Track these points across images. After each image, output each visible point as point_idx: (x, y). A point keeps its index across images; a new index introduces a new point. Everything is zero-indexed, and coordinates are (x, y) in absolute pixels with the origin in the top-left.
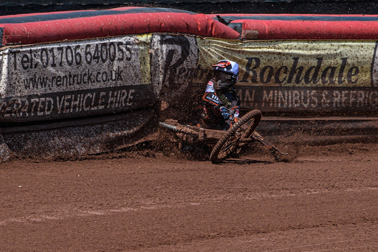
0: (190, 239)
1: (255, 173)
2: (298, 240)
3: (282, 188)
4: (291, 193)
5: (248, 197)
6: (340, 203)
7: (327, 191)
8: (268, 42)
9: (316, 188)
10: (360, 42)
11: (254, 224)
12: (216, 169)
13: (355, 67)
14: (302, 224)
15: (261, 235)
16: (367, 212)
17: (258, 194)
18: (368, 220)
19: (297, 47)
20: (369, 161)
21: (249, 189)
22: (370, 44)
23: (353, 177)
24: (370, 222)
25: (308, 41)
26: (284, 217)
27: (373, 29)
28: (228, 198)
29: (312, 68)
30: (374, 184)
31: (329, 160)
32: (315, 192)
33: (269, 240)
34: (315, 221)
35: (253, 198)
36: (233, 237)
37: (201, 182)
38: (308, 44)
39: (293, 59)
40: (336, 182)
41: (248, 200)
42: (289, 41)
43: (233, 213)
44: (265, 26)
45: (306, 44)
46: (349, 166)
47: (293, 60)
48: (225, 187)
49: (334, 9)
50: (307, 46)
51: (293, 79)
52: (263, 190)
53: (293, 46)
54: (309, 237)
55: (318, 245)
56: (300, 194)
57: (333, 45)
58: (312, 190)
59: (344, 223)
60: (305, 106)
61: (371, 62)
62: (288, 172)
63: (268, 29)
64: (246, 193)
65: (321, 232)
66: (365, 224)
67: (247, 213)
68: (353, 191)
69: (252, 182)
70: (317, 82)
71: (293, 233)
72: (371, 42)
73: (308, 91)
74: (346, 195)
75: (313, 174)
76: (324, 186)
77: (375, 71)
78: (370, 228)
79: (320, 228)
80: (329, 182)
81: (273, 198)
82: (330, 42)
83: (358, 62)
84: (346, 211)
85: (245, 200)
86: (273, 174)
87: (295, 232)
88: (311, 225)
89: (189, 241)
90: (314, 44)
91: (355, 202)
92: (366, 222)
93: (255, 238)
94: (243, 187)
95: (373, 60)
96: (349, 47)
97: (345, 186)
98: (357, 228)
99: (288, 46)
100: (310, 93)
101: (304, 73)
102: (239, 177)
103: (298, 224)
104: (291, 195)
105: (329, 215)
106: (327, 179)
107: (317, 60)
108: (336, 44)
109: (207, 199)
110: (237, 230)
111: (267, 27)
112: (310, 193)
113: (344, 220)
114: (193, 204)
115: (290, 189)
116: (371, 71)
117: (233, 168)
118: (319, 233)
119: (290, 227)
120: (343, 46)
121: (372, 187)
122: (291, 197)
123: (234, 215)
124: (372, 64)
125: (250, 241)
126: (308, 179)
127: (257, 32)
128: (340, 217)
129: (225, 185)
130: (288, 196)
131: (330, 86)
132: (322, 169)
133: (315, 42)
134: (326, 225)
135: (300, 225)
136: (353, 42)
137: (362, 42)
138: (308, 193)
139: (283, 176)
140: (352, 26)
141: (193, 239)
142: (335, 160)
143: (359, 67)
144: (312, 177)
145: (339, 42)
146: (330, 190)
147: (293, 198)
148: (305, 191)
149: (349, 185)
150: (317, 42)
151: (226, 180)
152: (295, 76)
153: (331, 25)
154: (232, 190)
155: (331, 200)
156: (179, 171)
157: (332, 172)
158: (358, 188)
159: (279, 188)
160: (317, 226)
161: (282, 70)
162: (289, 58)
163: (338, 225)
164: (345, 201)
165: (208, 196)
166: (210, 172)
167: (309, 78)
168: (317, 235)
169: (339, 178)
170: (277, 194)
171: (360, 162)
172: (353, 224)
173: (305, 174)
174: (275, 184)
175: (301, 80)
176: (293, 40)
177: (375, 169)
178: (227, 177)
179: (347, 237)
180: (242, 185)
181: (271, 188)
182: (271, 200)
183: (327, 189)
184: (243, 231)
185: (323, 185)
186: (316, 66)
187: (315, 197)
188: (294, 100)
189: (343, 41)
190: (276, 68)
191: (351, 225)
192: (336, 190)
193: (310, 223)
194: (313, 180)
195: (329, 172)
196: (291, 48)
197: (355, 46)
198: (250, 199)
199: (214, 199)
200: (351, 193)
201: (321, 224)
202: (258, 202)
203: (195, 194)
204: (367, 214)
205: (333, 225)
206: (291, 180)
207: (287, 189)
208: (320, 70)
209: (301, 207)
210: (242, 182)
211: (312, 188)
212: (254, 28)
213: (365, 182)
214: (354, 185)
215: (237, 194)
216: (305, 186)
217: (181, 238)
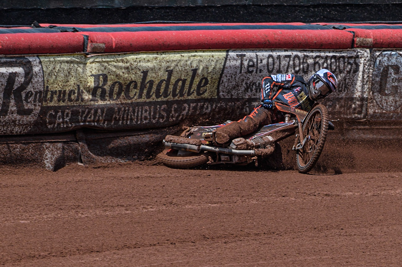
0: (19, 259)
1: (88, 189)
2: (134, 260)
3: (117, 205)
4: (127, 210)
5: (81, 214)
6: (178, 220)
7: (164, 208)
8: (115, 55)
9: (153, 204)
10: (210, 52)
11: (87, 243)
12: (47, 185)
13: (204, 78)
14: (138, 243)
15: (94, 254)
16: (207, 230)
17: (91, 211)
18: (208, 238)
19: (146, 59)
20: (208, 176)
21: (82, 206)
22: (221, 54)
23: (192, 193)
24: (210, 240)
25: (157, 52)
26: (119, 236)
27: (223, 38)
28: (59, 215)
29: (162, 81)
30: (214, 201)
31: (166, 175)
32: (152, 209)
33: (103, 260)
34: (152, 239)
35: (86, 215)
36: (65, 256)
37: (31, 198)
38: (157, 56)
39: (142, 72)
40: (173, 198)
41: (80, 218)
42: (138, 54)
43: (65, 231)
44: (112, 39)
45: (155, 56)
46: (187, 181)
47: (142, 74)
48: (56, 204)
49: (171, 15)
50: (157, 58)
51: (143, 94)
52: (97, 207)
53: (141, 59)
54: (145, 256)
55: (155, 264)
56: (136, 211)
57: (183, 56)
58: (149, 207)
59: (183, 241)
60: (154, 122)
61: (220, 73)
62: (123, 188)
63: (115, 41)
64: (79, 210)
65: (158, 251)
66: (206, 242)
67: (79, 232)
68: (192, 208)
69: (85, 199)
70: (168, 96)
71: (129, 253)
72: (222, 51)
73: (158, 106)
74: (185, 212)
75: (150, 190)
76: (162, 202)
77: (223, 82)
78: (211, 246)
79: (158, 247)
80: (167, 199)
81: (107, 216)
82: (180, 52)
83: (208, 73)
84: (185, 229)
85: (77, 217)
86: (107, 190)
87: (130, 251)
88: (148, 243)
89: (18, 261)
90: (164, 56)
91: (194, 220)
92: (206, 241)
93: (88, 258)
94: (75, 203)
95: (223, 70)
96: (199, 57)
97: (183, 203)
98: (197, 247)
99: (136, 58)
100: (160, 108)
101: (155, 87)
102: (71, 193)
103: (134, 243)
104: (126, 212)
105: (167, 233)
106: (165, 195)
107: (167, 73)
108: (186, 54)
109: (38, 216)
110: (69, 250)
111: (114, 39)
112: (146, 210)
113: (182, 238)
114: (22, 222)
115: (125, 206)
116: (219, 82)
117: (64, 184)
118: (156, 253)
119: (126, 246)
120: (194, 56)
121: (212, 204)
122: (126, 214)
123: (66, 233)
124: (221, 75)
125: (83, 261)
126: (144, 195)
127: (104, 45)
128: (178, 236)
129: (56, 202)
130: (123, 213)
131: (179, 99)
132: (159, 185)
133: (164, 53)
134: (164, 244)
135: (136, 244)
136: (204, 52)
137: (212, 51)
138: (145, 210)
139: (118, 192)
140: (201, 36)
141: (23, 259)
142: (173, 176)
143: (209, 78)
144: (149, 193)
145: (189, 52)
146: (167, 206)
147: (129, 216)
148: (141, 208)
149: (188, 201)
150: (167, 53)
151: (57, 196)
152: (145, 91)
153: (180, 35)
154: (64, 207)
155: (168, 218)
156: (7, 187)
157: (170, 188)
158: (197, 205)
159: (114, 205)
160: (155, 245)
161: (132, 85)
162: (138, 72)
163: (176, 244)
164: (183, 218)
165: (38, 213)
166: (40, 188)
167: (160, 93)
168: (154, 254)
169: (177, 194)
170: (111, 211)
171: (199, 177)
172: (192, 242)
173: (141, 190)
174: (110, 201)
175: (152, 95)
176: (142, 53)
177: (216, 185)
178: (58, 193)
179: (186, 256)
180: (73, 201)
181: (106, 205)
182: (106, 218)
183: (164, 206)
184: (76, 250)
185: (160, 202)
186: (166, 79)
187: (152, 215)
188: (143, 116)
189: (193, 51)
190: (125, 83)
191: (190, 243)
192: (174, 207)
193: (146, 242)
194: (149, 197)
195: (167, 188)
196: (140, 61)
197: (205, 56)
198: (83, 216)
199: (45, 217)
200: (190, 209)
201: (158, 243)
202: (91, 220)
203: (25, 211)
204: (207, 232)
205: (171, 243)
206: (127, 196)
207: (123, 206)
208: (171, 83)
209: (137, 225)
210: (74, 198)
211: (148, 205)
212: (101, 41)
213: (205, 198)
214: (193, 202)
215: (69, 211)
216: (142, 203)
217: (10, 258)
